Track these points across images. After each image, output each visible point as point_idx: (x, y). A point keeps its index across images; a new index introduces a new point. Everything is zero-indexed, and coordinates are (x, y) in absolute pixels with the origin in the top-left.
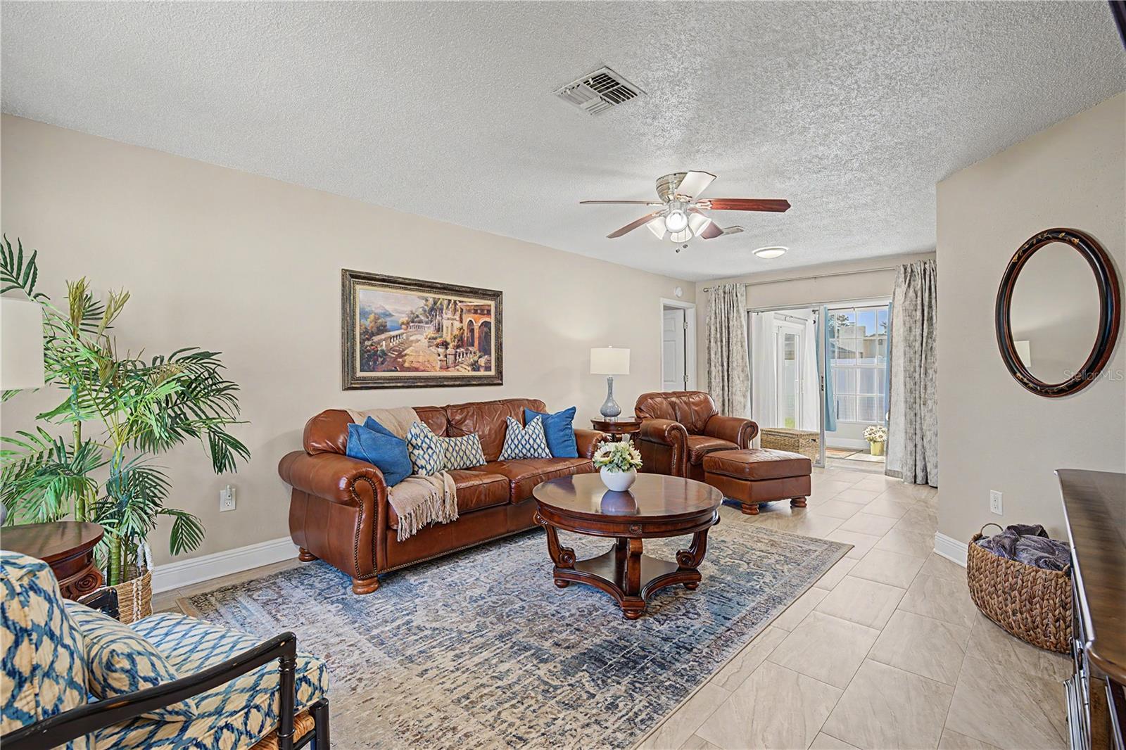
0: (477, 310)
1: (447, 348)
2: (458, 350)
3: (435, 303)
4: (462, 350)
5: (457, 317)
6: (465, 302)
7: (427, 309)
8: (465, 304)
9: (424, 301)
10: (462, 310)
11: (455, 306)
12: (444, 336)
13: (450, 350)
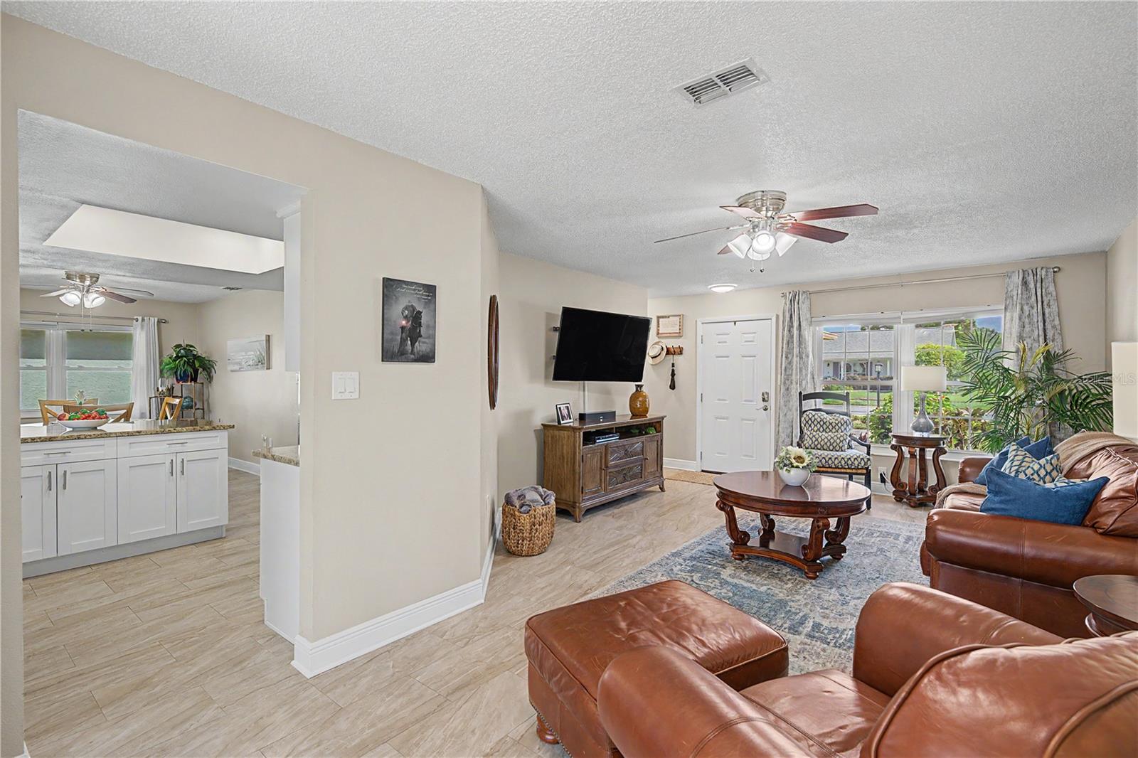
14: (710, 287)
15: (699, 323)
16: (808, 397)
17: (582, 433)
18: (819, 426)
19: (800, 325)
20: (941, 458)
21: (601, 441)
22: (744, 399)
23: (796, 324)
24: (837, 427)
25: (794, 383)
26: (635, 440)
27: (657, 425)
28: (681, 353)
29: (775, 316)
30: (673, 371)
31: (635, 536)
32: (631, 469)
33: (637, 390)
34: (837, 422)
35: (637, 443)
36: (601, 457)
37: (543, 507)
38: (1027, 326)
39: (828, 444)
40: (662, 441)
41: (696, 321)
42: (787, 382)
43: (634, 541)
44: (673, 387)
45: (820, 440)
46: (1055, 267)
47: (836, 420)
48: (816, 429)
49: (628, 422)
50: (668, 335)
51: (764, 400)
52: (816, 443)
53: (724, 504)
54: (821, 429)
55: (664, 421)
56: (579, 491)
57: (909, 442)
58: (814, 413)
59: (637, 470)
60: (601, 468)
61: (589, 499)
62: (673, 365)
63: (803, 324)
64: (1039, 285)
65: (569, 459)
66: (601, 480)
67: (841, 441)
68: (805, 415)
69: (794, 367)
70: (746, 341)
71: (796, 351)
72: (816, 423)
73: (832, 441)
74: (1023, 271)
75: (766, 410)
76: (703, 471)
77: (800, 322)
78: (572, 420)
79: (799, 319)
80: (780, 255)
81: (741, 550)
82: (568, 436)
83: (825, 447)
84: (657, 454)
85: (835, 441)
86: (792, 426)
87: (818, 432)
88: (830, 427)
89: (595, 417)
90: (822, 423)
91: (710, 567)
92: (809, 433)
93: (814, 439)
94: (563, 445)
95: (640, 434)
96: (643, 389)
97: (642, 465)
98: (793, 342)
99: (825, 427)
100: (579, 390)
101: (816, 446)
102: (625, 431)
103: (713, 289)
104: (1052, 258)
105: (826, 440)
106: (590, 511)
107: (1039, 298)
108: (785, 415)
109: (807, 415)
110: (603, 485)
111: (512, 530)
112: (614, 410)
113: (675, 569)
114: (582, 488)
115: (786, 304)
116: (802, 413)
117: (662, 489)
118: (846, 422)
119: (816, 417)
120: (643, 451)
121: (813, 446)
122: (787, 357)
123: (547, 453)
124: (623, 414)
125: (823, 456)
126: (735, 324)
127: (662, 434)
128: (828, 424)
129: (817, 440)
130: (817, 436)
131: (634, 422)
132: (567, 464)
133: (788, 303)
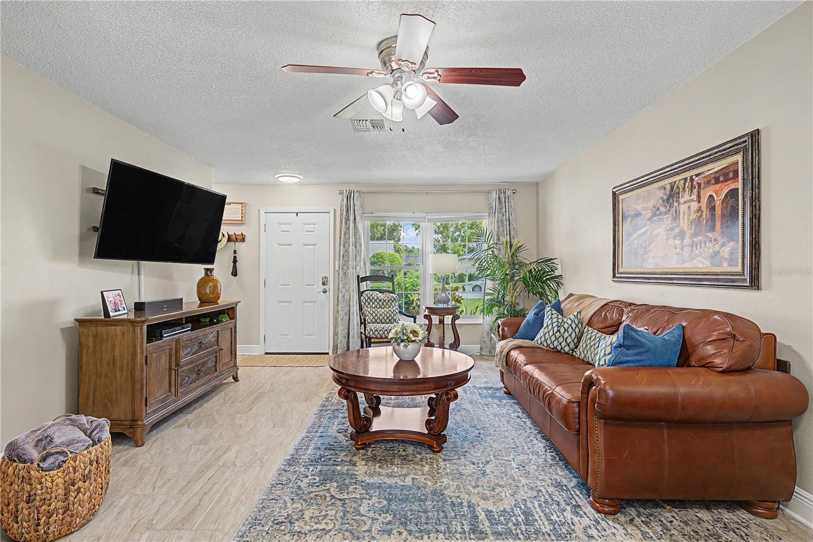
0: (718, 179)
1: (683, 239)
2: (695, 240)
3: (672, 188)
4: (700, 238)
5: (694, 197)
6: (703, 173)
7: (665, 197)
8: (702, 176)
9: (662, 191)
10: (699, 184)
11: (692, 183)
12: (681, 225)
13: (687, 241)
14: (277, 176)
15: (262, 213)
16: (364, 279)
17: (145, 328)
18: (376, 303)
19: (355, 219)
20: (457, 322)
21: (168, 336)
22: (306, 283)
23: (352, 218)
24: (389, 304)
25: (350, 268)
26: (208, 330)
27: (230, 312)
28: (243, 240)
29: (333, 210)
30: (235, 257)
31: (228, 449)
32: (204, 363)
33: (206, 274)
34: (389, 299)
35: (209, 334)
36: (170, 355)
37: (91, 449)
38: (500, 227)
39: (385, 318)
40: (235, 328)
41: (259, 210)
42: (344, 267)
43: (231, 455)
44: (235, 273)
45: (379, 315)
46: (514, 190)
47: (388, 298)
48: (374, 306)
49: (194, 312)
50: (230, 222)
51: (324, 284)
52: (376, 317)
53: (349, 391)
54: (378, 306)
55: (237, 307)
56: (141, 401)
57: (438, 312)
58: (371, 293)
59: (210, 364)
60: (170, 369)
61: (154, 412)
62: (235, 252)
63: (358, 218)
64: (507, 200)
65: (125, 363)
66: (170, 383)
67: (394, 315)
68: (364, 295)
69: (351, 254)
70: (307, 231)
71: (352, 240)
72: (373, 301)
73: (388, 315)
74: (499, 190)
75: (325, 292)
76: (266, 353)
77: (355, 216)
78: (126, 311)
79: (354, 213)
80: (419, 118)
81: (365, 439)
82: (123, 334)
83: (383, 321)
84: (231, 343)
85: (390, 315)
86: (350, 305)
87: (376, 309)
88: (385, 304)
89: (159, 306)
90: (378, 301)
91: (339, 468)
92: (369, 310)
93: (374, 315)
94: (114, 346)
95: (212, 323)
96: (215, 273)
97: (216, 357)
98: (349, 233)
99: (381, 304)
100: (132, 273)
101: (376, 320)
102: (196, 321)
103: (280, 179)
104: (512, 183)
105: (383, 315)
106: (156, 425)
107: (507, 210)
108: (344, 296)
109: (367, 295)
110: (173, 390)
111: (22, 505)
112: (180, 297)
113: (303, 485)
114: (146, 399)
115: (343, 200)
116: (360, 294)
117: (236, 379)
118: (395, 299)
119: (373, 296)
120: (218, 341)
121: (374, 321)
122: (344, 246)
123: (84, 358)
124: (191, 304)
125: (385, 328)
126: (297, 215)
127: (236, 320)
128: (382, 301)
129: (376, 315)
130: (376, 312)
131: (202, 310)
132: (121, 370)
133: (345, 199)
